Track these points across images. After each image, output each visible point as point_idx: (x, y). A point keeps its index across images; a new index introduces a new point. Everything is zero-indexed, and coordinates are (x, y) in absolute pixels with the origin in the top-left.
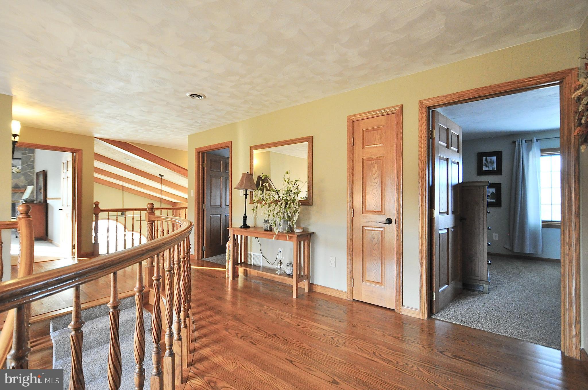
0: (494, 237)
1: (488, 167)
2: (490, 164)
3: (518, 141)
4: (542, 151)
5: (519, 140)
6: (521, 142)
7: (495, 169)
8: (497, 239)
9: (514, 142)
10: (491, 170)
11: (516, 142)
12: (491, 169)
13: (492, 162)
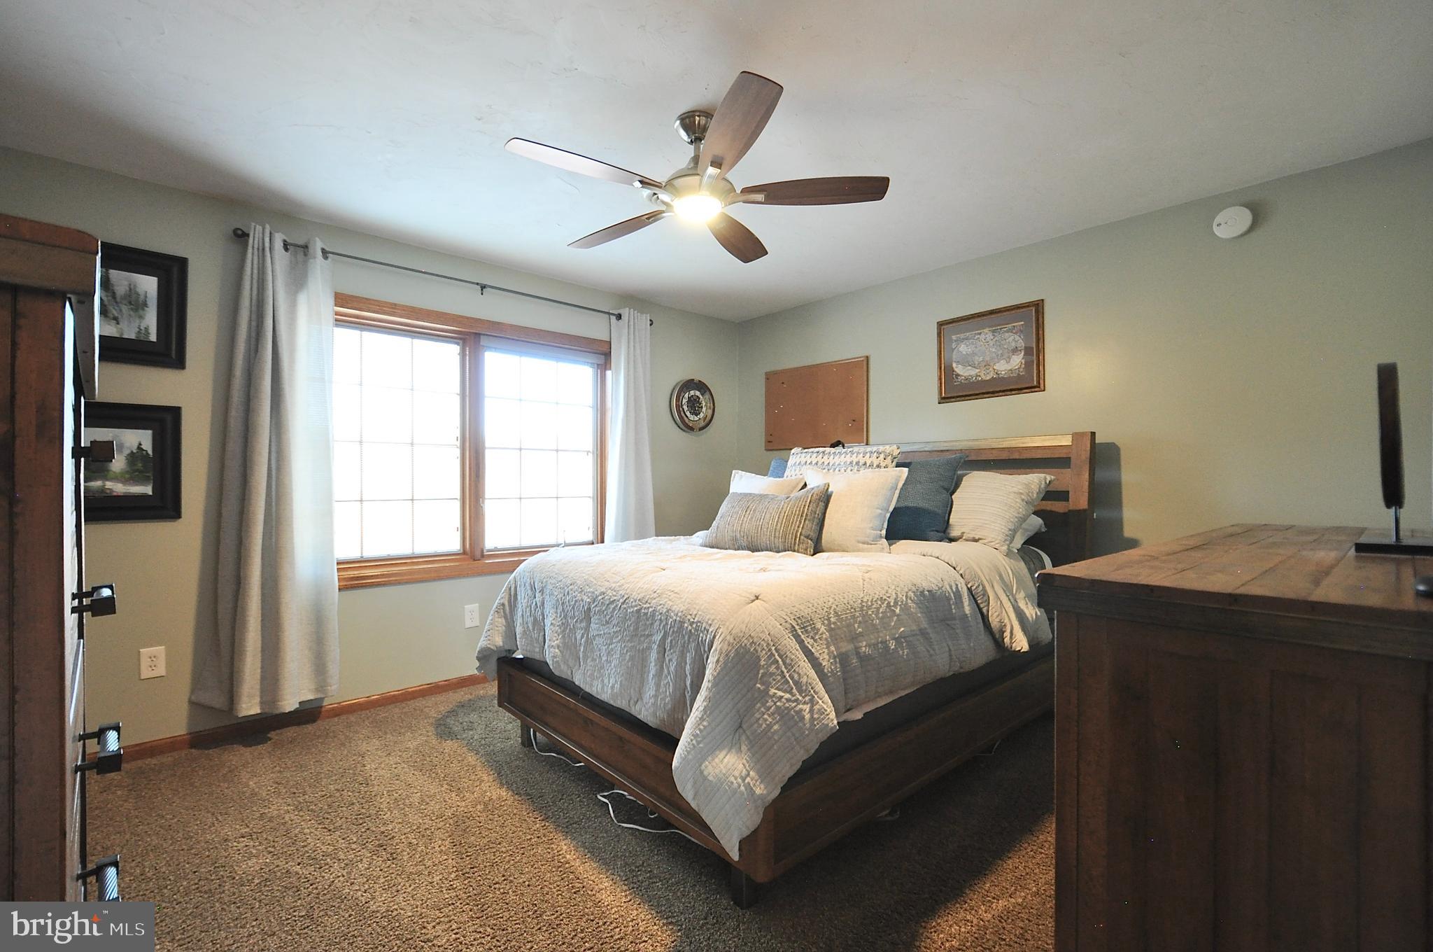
0: (145, 663)
1: (116, 319)
2: (125, 309)
3: (256, 233)
4: (341, 299)
5: (259, 228)
6: (267, 240)
7: (153, 338)
8: (161, 670)
9: (241, 236)
10: (133, 337)
11: (248, 235)
12: (130, 334)
13: (136, 303)
